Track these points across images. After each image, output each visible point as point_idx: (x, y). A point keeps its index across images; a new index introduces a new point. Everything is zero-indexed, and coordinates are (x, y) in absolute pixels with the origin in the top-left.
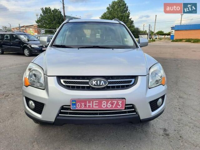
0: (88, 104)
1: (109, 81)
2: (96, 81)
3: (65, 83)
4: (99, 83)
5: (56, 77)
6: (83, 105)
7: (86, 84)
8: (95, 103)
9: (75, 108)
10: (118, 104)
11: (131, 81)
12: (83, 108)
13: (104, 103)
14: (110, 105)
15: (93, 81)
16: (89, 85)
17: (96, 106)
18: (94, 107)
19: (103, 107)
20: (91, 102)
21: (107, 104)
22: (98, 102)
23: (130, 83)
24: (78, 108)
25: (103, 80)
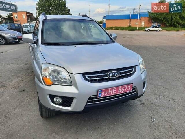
0: (109, 92)
1: (120, 72)
2: (112, 74)
3: (89, 78)
4: (114, 75)
5: (81, 74)
6: (106, 93)
7: (105, 77)
8: (115, 90)
9: (100, 96)
10: (128, 88)
11: (132, 70)
12: (106, 95)
13: (120, 89)
14: (123, 90)
15: (110, 74)
16: (107, 77)
17: (114, 92)
18: (113, 93)
19: (119, 92)
20: (112, 90)
21: (121, 90)
22: (116, 89)
23: (132, 72)
24: (103, 96)
25: (116, 72)
